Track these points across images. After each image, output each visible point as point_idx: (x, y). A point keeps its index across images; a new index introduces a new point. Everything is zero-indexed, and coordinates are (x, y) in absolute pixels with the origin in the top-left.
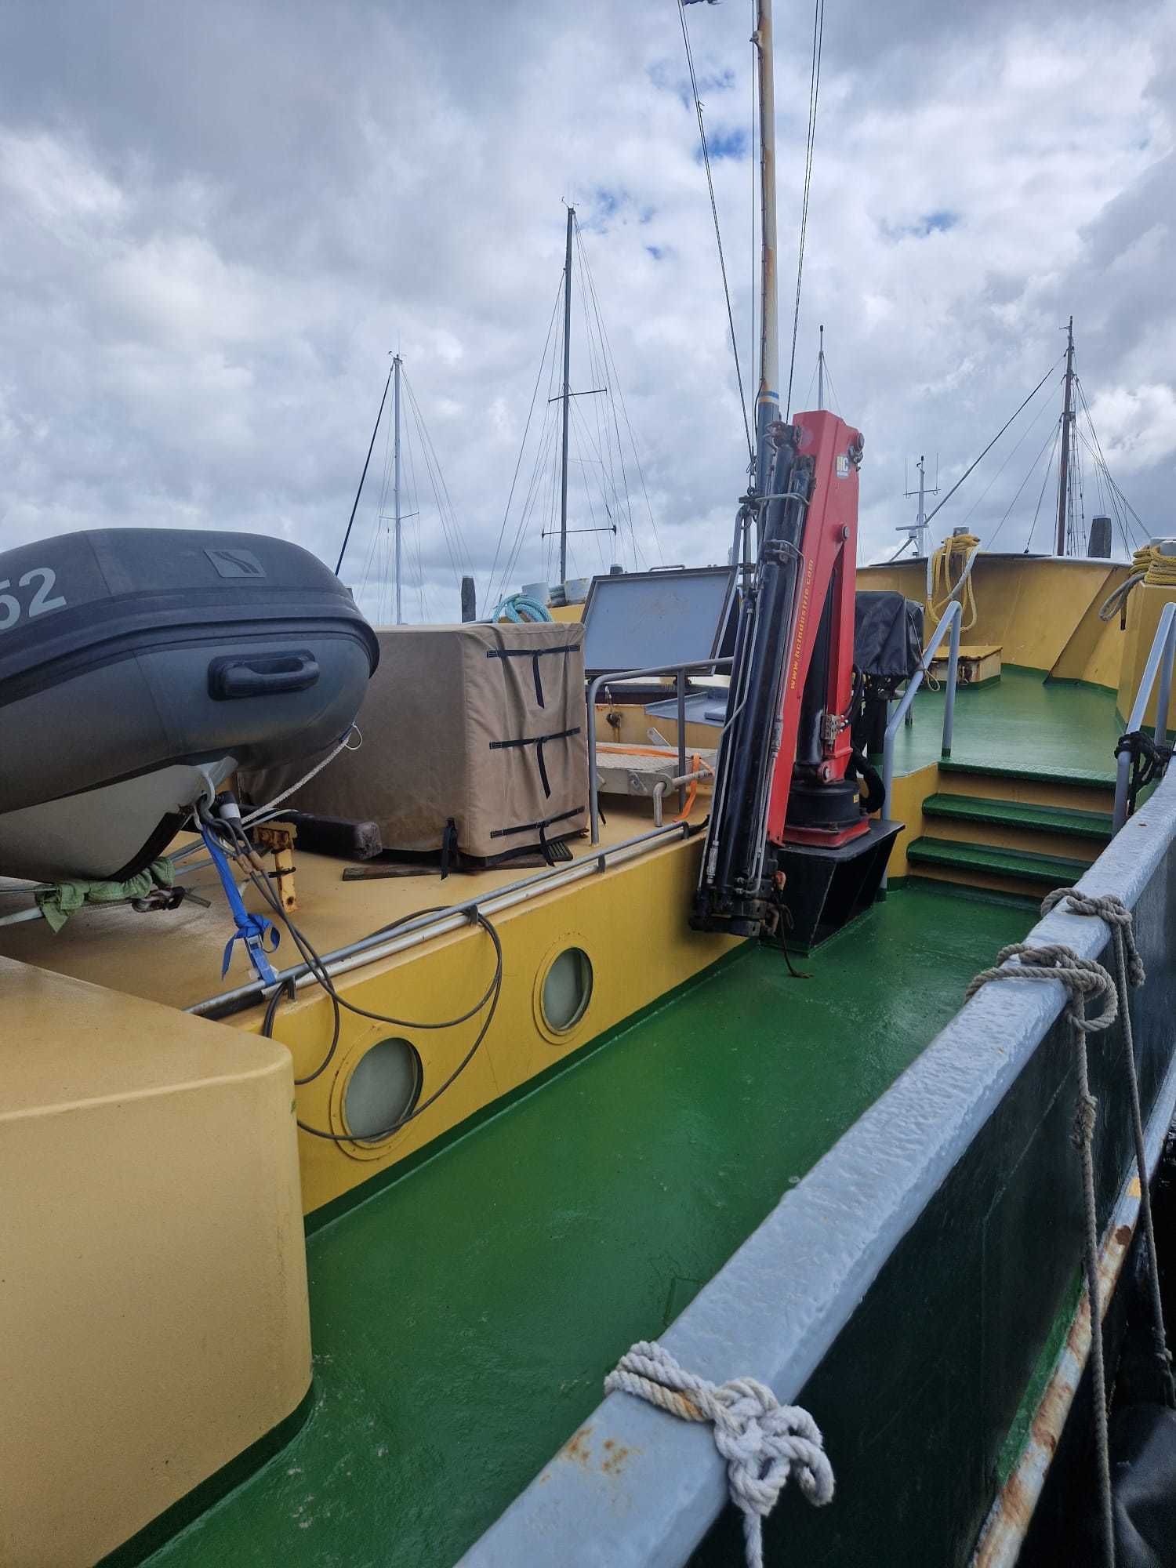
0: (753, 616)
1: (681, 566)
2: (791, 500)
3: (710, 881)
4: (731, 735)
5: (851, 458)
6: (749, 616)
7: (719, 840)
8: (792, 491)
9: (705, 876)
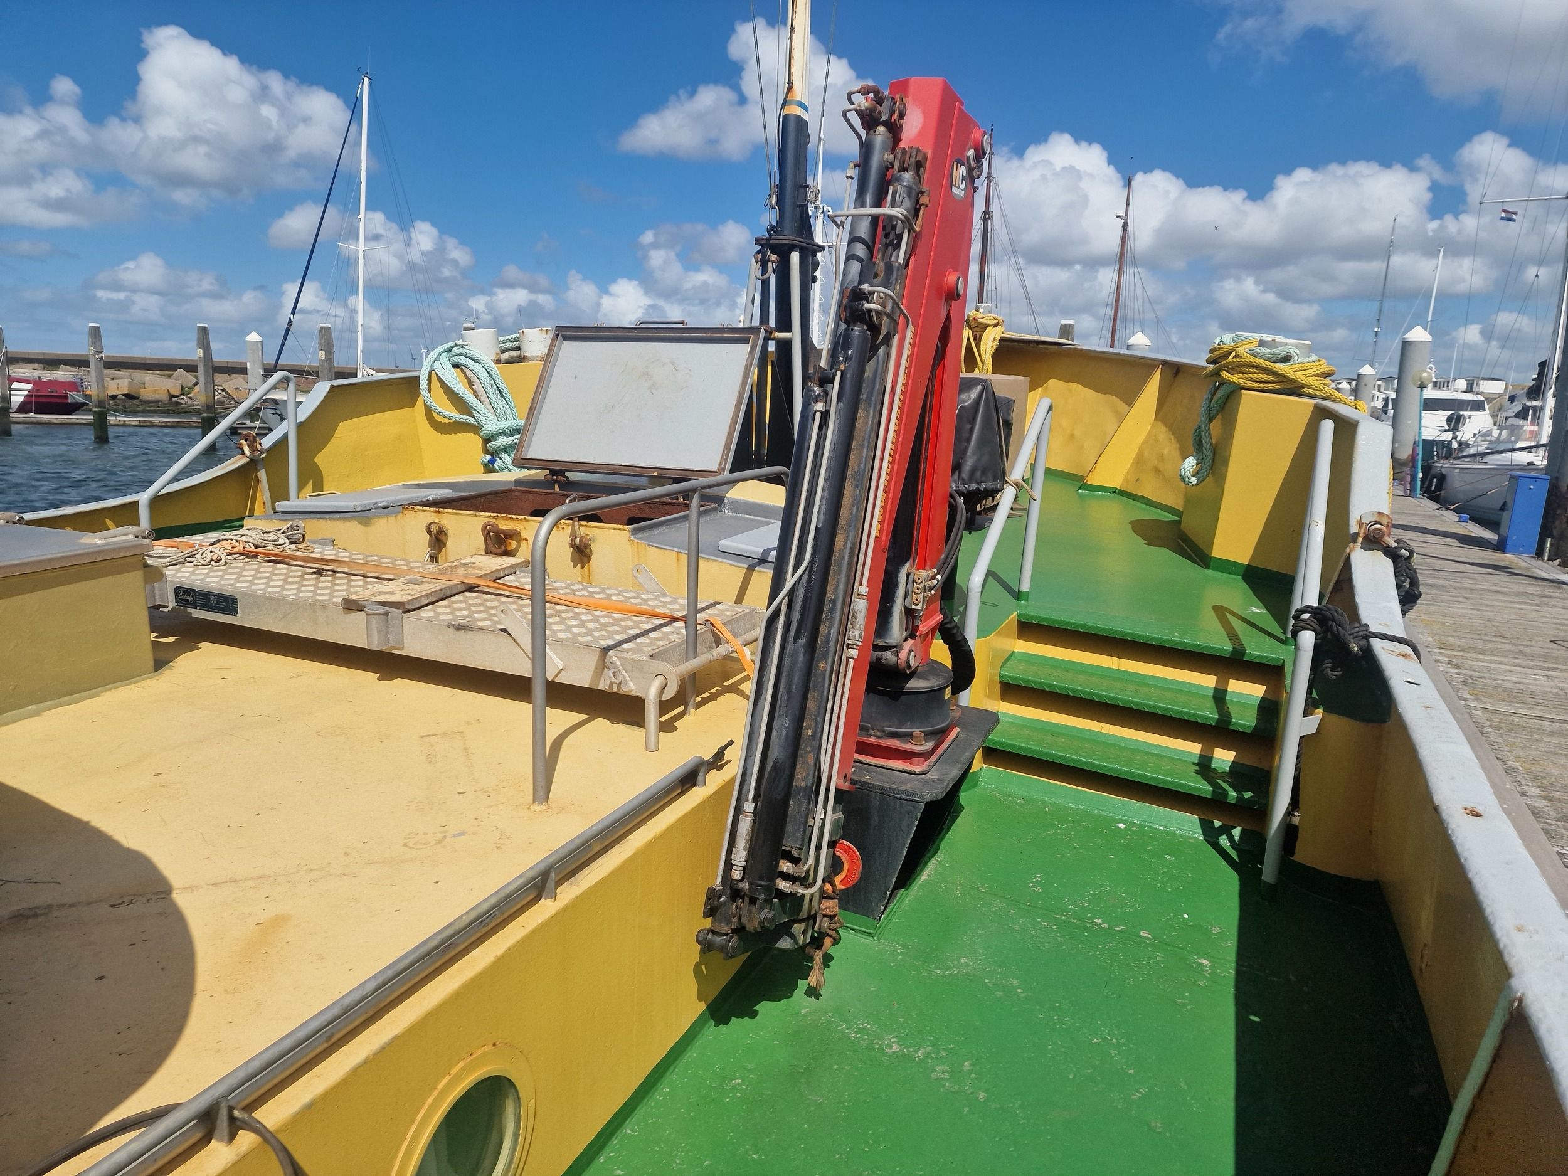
0: (825, 415)
1: (682, 323)
2: (890, 217)
3: (737, 875)
4: (782, 618)
5: (970, 170)
6: (818, 415)
7: (755, 800)
8: (893, 205)
9: (729, 865)
